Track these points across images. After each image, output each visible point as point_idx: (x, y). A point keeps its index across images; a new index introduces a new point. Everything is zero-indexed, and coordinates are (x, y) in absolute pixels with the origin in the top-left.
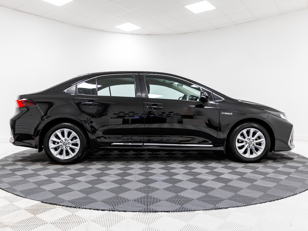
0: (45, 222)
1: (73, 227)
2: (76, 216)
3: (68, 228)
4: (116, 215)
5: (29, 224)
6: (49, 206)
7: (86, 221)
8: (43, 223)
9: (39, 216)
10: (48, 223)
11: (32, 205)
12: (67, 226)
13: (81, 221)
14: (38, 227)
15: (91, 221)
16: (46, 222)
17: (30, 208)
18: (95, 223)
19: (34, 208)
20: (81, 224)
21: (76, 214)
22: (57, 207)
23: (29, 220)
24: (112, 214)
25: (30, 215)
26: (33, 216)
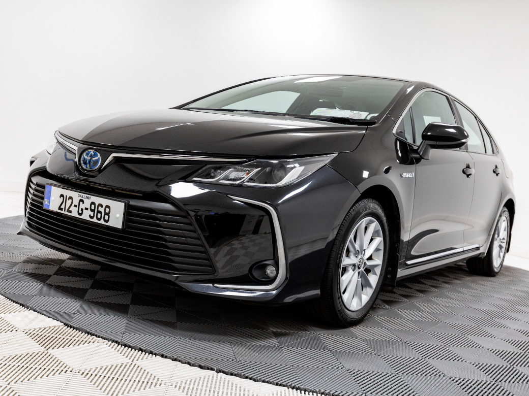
0: (66, 369)
1: (130, 390)
2: (140, 368)
3: (119, 392)
4: (232, 384)
5: (32, 365)
6: (80, 337)
7: (160, 384)
8: (62, 368)
9: (57, 353)
10: (73, 371)
11: (43, 325)
12: (117, 386)
13: (149, 382)
14: (50, 375)
15: (174, 386)
16: (70, 369)
17: (38, 333)
18: (183, 391)
19: (45, 334)
20: (150, 388)
21: (139, 363)
22: (97, 341)
23: (32, 356)
24: (223, 379)
25: (35, 347)
26: (42, 349)
